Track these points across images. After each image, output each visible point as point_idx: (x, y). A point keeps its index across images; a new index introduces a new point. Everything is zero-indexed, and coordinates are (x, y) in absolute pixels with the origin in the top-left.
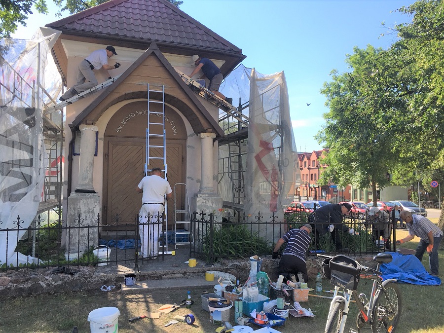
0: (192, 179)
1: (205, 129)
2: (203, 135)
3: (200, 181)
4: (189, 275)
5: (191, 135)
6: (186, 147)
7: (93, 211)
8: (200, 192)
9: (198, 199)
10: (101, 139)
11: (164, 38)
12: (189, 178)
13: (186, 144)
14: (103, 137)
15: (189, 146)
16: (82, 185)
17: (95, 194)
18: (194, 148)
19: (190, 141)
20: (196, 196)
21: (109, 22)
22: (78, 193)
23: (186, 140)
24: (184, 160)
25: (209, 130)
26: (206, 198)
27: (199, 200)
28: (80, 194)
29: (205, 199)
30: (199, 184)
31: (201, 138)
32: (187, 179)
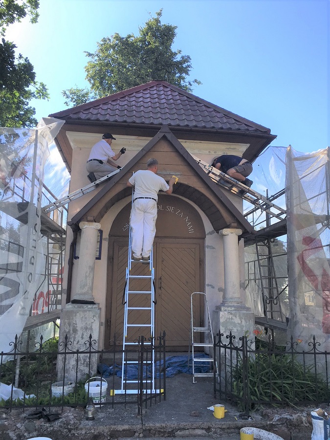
0: (213, 287)
1: (228, 224)
2: (225, 231)
3: (223, 290)
4: (215, 433)
5: (211, 233)
6: (204, 247)
7: (91, 327)
8: (223, 304)
9: (221, 313)
10: (105, 239)
11: (178, 122)
12: (208, 285)
13: (204, 243)
14: (108, 237)
15: (208, 247)
16: (80, 294)
17: (95, 306)
18: (214, 248)
19: (209, 240)
20: (218, 309)
21: (117, 110)
22: (74, 305)
23: (204, 238)
24: (202, 263)
25: (233, 224)
26: (233, 312)
27: (223, 315)
28: (76, 305)
29: (231, 314)
30: (222, 293)
31: (223, 236)
32: (206, 287)
